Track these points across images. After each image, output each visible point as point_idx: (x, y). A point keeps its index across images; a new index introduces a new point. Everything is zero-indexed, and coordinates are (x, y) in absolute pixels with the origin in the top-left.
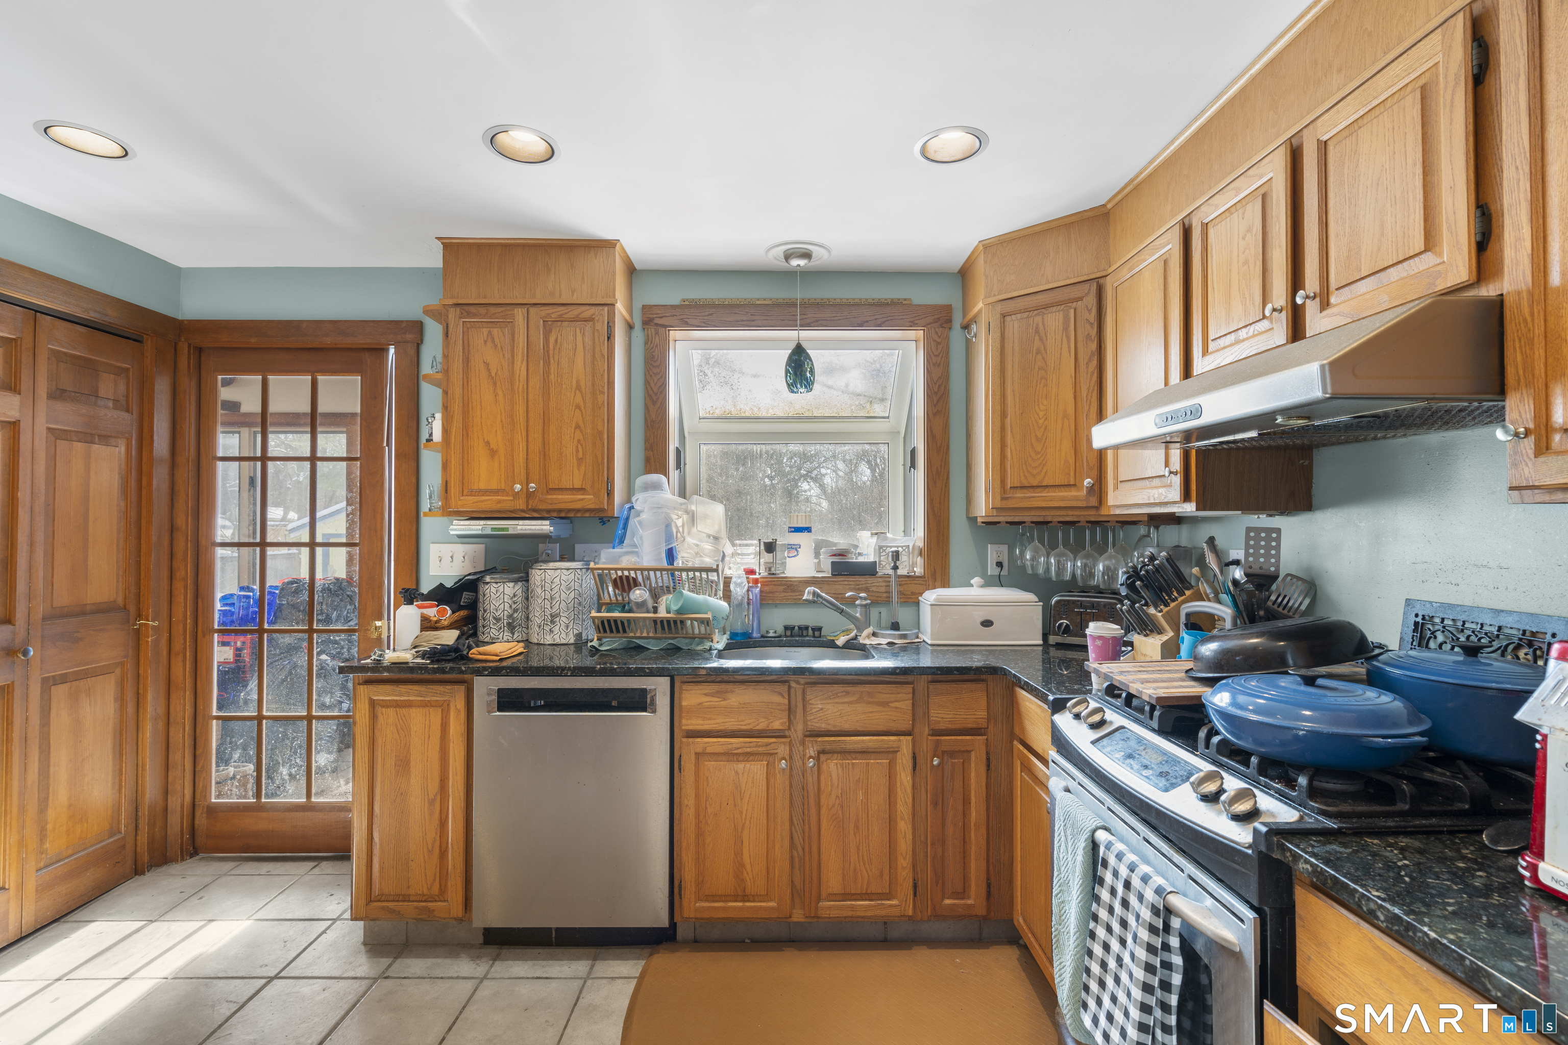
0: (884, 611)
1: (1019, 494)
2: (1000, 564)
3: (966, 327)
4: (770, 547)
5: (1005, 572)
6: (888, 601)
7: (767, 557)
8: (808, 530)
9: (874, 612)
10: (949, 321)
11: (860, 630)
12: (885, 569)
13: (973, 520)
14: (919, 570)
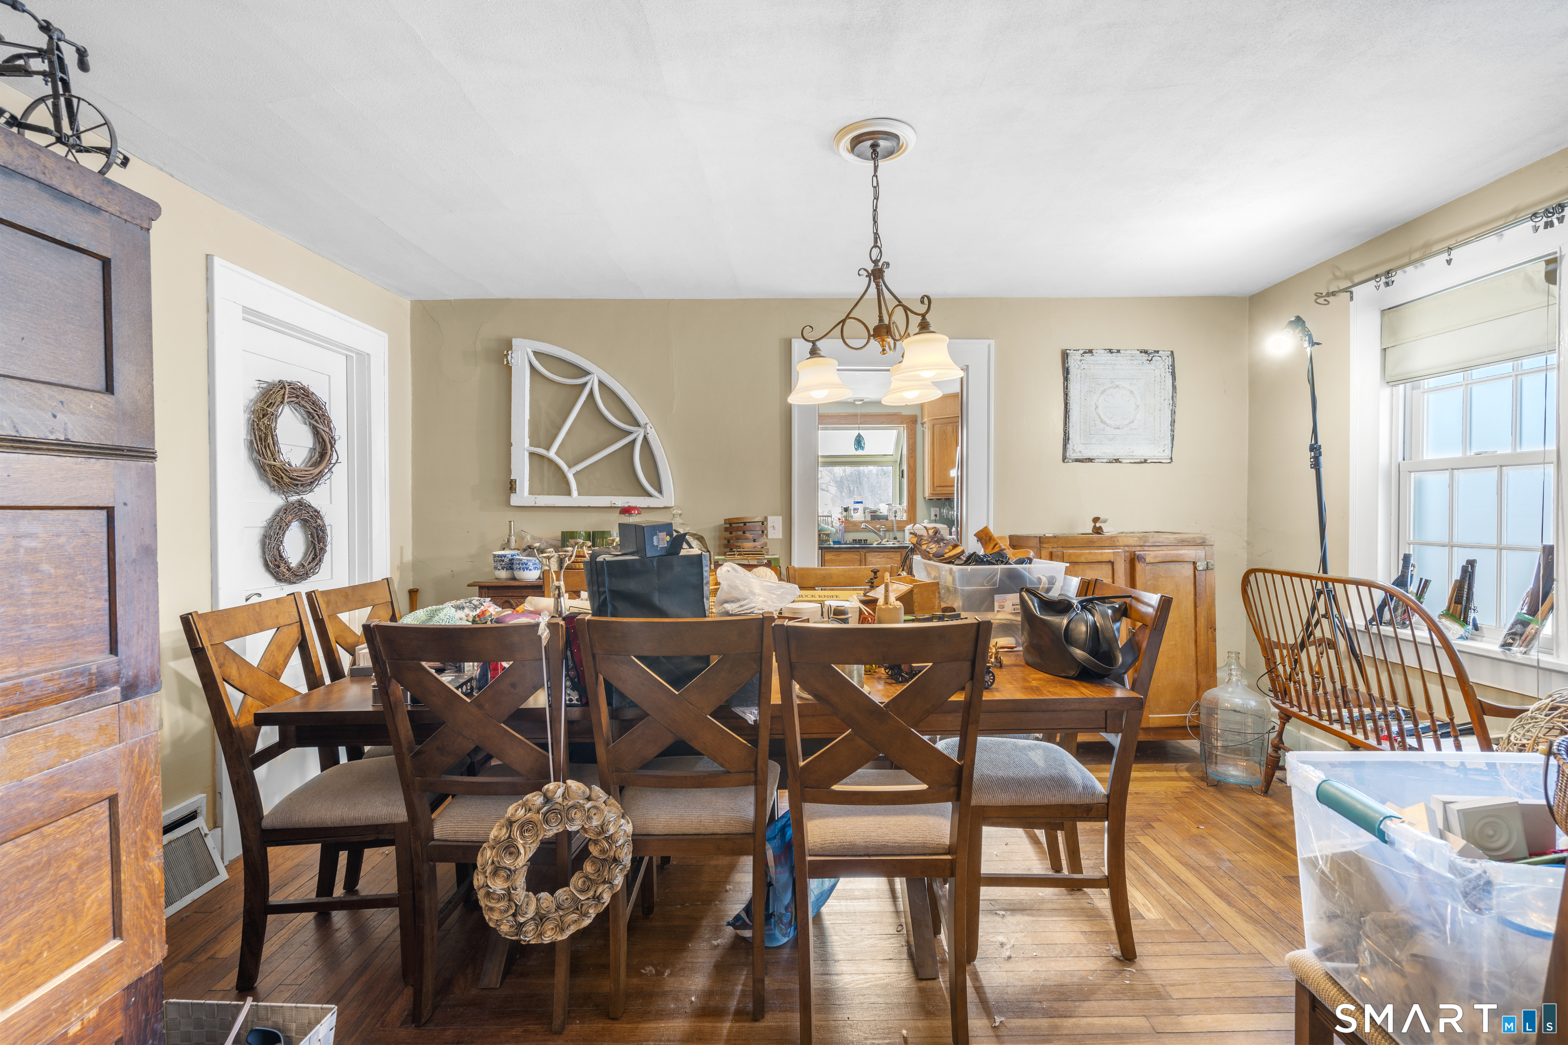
0: (891, 533)
1: (939, 489)
2: (936, 515)
3: (923, 424)
4: (846, 510)
5: (938, 518)
6: (892, 530)
7: (845, 514)
8: (862, 502)
9: (887, 534)
10: (916, 421)
11: (882, 540)
12: (891, 518)
13: (925, 498)
14: (905, 518)
